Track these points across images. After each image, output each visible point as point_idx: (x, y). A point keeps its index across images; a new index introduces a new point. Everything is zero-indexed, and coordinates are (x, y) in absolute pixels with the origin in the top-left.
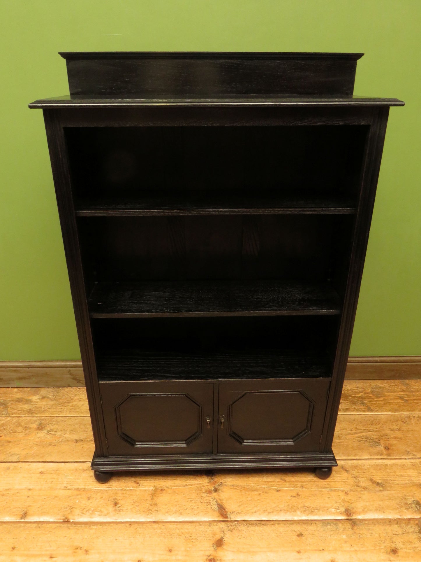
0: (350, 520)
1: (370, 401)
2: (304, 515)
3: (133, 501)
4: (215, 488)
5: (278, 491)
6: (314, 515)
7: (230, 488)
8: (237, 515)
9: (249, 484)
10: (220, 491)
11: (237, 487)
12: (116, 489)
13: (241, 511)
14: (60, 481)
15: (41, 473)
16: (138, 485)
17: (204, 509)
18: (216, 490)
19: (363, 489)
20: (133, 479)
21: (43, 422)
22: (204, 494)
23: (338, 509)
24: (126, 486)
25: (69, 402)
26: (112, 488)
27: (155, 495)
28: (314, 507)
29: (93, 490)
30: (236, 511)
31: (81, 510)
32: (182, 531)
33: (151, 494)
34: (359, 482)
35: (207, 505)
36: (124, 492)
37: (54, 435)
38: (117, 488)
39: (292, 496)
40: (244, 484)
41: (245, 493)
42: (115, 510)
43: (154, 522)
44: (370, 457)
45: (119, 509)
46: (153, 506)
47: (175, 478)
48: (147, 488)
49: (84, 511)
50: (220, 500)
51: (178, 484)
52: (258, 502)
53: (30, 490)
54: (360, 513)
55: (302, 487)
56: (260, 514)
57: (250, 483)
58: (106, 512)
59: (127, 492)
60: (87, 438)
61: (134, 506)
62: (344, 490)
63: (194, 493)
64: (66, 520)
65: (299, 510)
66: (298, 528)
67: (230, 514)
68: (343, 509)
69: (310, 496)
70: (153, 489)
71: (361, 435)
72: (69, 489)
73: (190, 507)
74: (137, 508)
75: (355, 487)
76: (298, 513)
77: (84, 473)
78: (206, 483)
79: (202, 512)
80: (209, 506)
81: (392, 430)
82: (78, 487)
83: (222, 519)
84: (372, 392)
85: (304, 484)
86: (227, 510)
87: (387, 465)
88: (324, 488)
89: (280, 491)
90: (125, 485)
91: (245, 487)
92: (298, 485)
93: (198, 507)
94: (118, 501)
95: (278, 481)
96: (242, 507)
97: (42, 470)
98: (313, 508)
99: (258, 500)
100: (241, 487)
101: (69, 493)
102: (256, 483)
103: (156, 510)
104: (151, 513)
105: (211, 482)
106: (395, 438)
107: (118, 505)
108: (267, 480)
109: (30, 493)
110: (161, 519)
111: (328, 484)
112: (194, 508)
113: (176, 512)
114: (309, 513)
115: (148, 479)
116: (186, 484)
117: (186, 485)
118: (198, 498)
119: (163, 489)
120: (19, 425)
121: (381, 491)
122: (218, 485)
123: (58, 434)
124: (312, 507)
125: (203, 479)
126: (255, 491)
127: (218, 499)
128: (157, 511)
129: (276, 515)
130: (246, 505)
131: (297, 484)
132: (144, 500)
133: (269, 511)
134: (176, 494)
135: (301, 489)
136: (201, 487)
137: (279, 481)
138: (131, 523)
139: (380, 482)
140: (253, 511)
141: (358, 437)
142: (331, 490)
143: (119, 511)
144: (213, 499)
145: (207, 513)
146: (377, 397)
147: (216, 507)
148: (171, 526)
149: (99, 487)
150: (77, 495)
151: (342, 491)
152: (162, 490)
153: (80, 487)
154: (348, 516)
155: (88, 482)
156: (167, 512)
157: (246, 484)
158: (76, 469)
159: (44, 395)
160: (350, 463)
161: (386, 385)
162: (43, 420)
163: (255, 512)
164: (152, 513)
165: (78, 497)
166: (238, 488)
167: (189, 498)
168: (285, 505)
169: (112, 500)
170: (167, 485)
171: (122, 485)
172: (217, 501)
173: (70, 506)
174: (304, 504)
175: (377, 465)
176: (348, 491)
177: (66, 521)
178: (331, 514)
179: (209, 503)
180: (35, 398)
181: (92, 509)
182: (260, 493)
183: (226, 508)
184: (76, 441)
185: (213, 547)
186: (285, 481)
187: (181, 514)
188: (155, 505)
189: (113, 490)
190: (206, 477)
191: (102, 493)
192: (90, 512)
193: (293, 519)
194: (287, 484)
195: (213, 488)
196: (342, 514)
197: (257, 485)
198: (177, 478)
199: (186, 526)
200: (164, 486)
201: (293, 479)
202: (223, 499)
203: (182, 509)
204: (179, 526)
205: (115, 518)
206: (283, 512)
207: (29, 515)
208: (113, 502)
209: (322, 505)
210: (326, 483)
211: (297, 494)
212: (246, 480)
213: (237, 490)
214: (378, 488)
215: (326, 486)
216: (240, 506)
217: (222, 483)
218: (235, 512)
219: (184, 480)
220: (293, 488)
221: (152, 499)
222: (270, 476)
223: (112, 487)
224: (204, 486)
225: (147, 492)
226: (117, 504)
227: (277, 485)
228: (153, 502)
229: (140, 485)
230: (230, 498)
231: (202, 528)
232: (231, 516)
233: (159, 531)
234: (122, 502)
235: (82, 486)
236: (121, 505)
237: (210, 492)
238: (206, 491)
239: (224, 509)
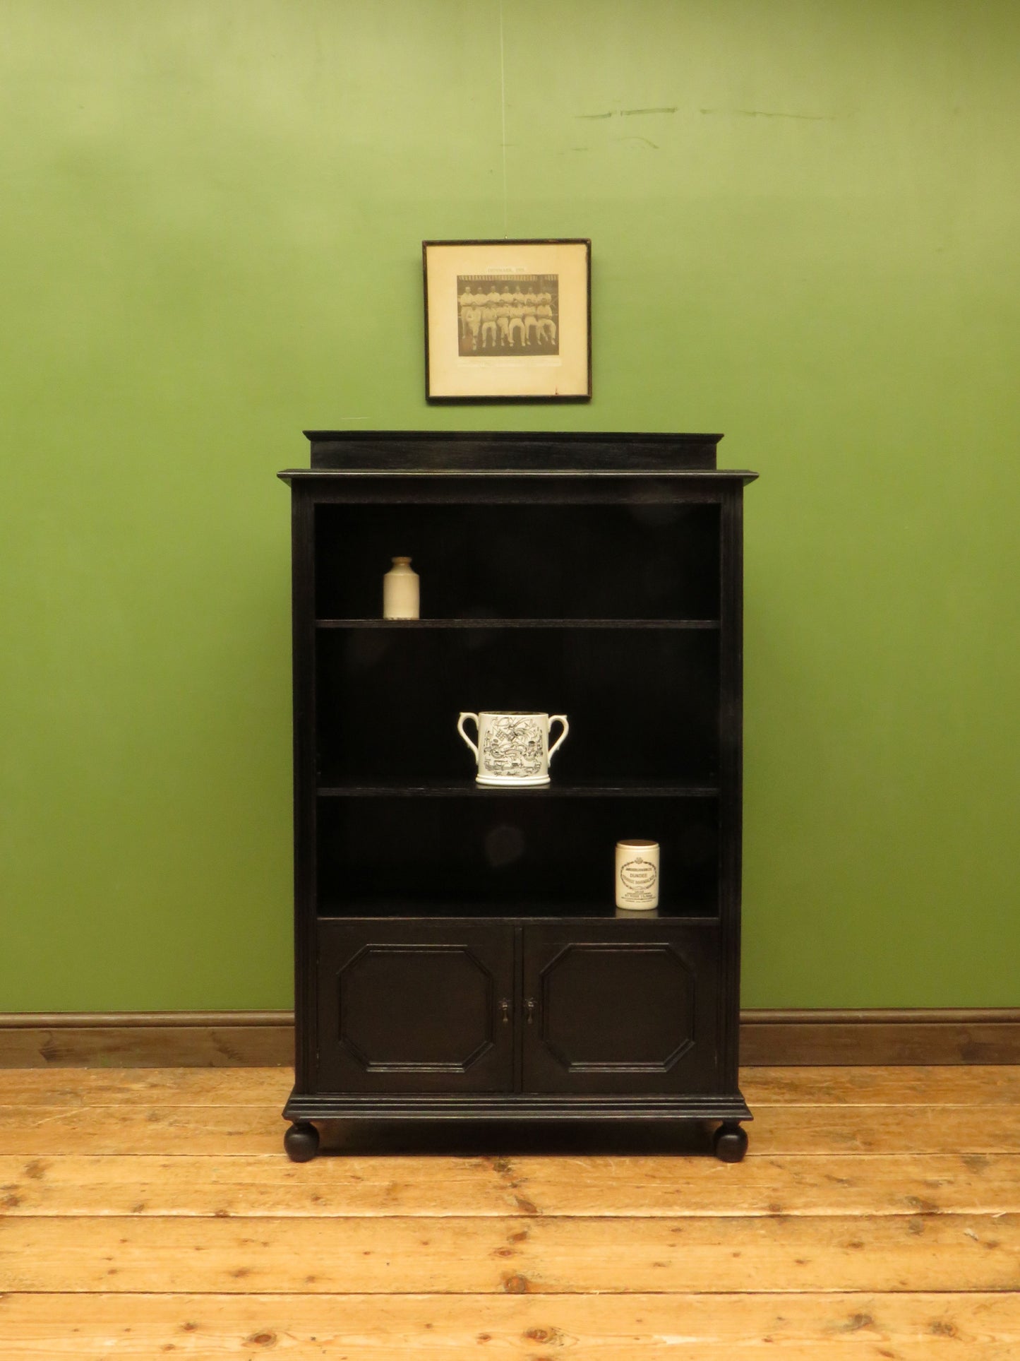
0: (779, 1216)
1: (843, 1092)
2: (687, 1211)
3: (350, 1196)
4: (514, 1184)
5: (638, 1187)
6: (707, 1211)
7: (544, 1184)
8: (554, 1210)
9: (582, 1180)
10: (523, 1187)
11: (556, 1183)
12: (317, 1184)
13: (562, 1207)
14: (204, 1175)
15: (164, 1166)
16: (360, 1180)
17: (491, 1204)
18: (515, 1186)
19: (808, 1186)
21: (156, 1112)
22: (490, 1190)
23: (756, 1206)
24: (334, 1181)
25: (208, 1091)
27: (394, 1190)
28: (708, 1203)
29: (269, 1185)
30: (554, 1206)
31: (249, 1203)
32: (448, 1225)
33: (386, 1190)
34: (803, 1178)
35: (496, 1200)
36: (332, 1187)
37: (183, 1127)
39: (665, 1192)
40: (571, 1180)
42: (315, 1204)
43: (393, 1217)
44: (831, 1153)
45: (323, 1203)
46: (391, 1200)
48: (376, 1184)
49: (256, 1205)
50: (523, 1196)
51: (438, 1179)
53: (145, 1184)
54: (797, 1208)
55: (688, 1183)
56: (600, 1210)
57: (584, 1179)
58: (297, 1206)
59: (338, 1187)
60: (251, 1131)
62: (772, 1187)
63: (471, 1188)
64: (221, 1214)
66: (675, 1224)
67: (542, 1208)
68: (766, 1205)
69: (701, 1193)
70: (388, 1185)
71: (817, 1129)
72: (222, 1184)
73: (464, 1201)
74: (360, 1202)
75: (795, 1183)
76: (677, 1208)
77: (250, 1167)
78: (494, 1178)
79: (486, 1207)
80: (500, 1201)
81: (883, 1125)
82: (239, 1182)
83: (525, 1214)
84: (851, 1082)
85: (692, 1181)
86: (535, 1205)
87: (864, 1160)
88: (731, 1186)
89: (642, 1187)
90: (332, 1180)
93: (478, 1202)
94: (321, 1196)
96: (565, 1202)
97: (167, 1163)
98: (706, 1203)
99: (598, 1196)
101: (224, 1187)
103: (396, 1206)
104: (386, 1207)
106: (888, 1132)
107: (322, 1200)
108: (619, 1176)
109: (146, 1187)
110: (407, 1214)
111: (739, 1181)
113: (435, 1206)
114: (698, 1209)
118: (479, 1193)
119: (409, 1184)
120: (111, 1116)
121: (845, 1188)
122: (520, 1181)
123: (191, 1126)
124: (703, 1203)
125: (490, 1174)
126: (593, 1187)
127: (518, 1195)
128: (399, 1206)
129: (632, 1211)
130: (574, 1201)
131: (679, 1181)
132: (372, 1195)
133: (618, 1206)
135: (685, 1186)
136: (484, 1183)
137: (642, 1177)
138: (347, 1218)
139: (844, 1178)
140: (585, 1207)
141: (812, 1132)
142: (746, 1187)
143: (323, 1206)
144: (508, 1195)
145: (495, 1207)
146: (861, 1087)
147: (515, 1202)
148: (426, 1221)
149: (280, 1182)
150: (240, 1190)
151: (768, 1188)
152: (406, 1185)
153: (244, 1182)
154: (775, 1211)
155: (260, 1177)
156: (419, 1206)
158: (234, 1163)
159: (155, 1083)
160: (788, 1158)
161: (883, 1073)
162: (158, 1110)
163: (590, 1208)
164: (389, 1207)
165: (240, 1192)
166: (558, 1184)
167: (460, 1193)
168: (652, 1201)
169: (310, 1195)
170: (418, 1180)
171: (326, 1180)
172: (516, 1197)
173: (228, 1200)
174: (689, 1200)
175: (844, 1161)
177: (222, 1216)
178: (742, 1209)
179: (500, 1199)
180: (136, 1086)
181: (271, 1203)
182: (603, 1190)
183: (534, 1203)
184: (230, 1134)
185: (508, 1240)
186: (654, 1177)
187: (445, 1208)
188: (395, 1199)
190: (495, 1172)
191: (288, 1188)
192: (268, 1205)
193: (665, 1215)
194: (658, 1180)
195: (510, 1184)
196: (762, 1209)
199: (456, 1221)
200: (410, 1181)
201: (670, 1175)
202: (529, 1195)
203: (448, 1204)
204: (442, 1221)
205: (315, 1212)
206: (647, 1208)
207: (149, 1208)
208: (311, 1197)
209: (725, 1200)
210: (736, 1180)
211: (677, 1191)
212: (576, 1175)
213: (557, 1186)
214: (840, 1185)
215: (736, 1183)
216: (562, 1201)
217: (526, 1178)
218: (552, 1207)
220: (669, 1185)
221: (388, 1194)
224: (490, 1182)
225: (378, 1187)
226: (320, 1199)
227: (638, 1182)
228: (389, 1197)
229: (362, 1180)
230: (543, 1194)
231: (488, 1223)
232: (544, 1211)
233: (403, 1225)
234: (328, 1197)
235: (249, 1181)
236: (328, 1200)
237: (503, 1188)
238: (495, 1187)
239: (529, 1204)
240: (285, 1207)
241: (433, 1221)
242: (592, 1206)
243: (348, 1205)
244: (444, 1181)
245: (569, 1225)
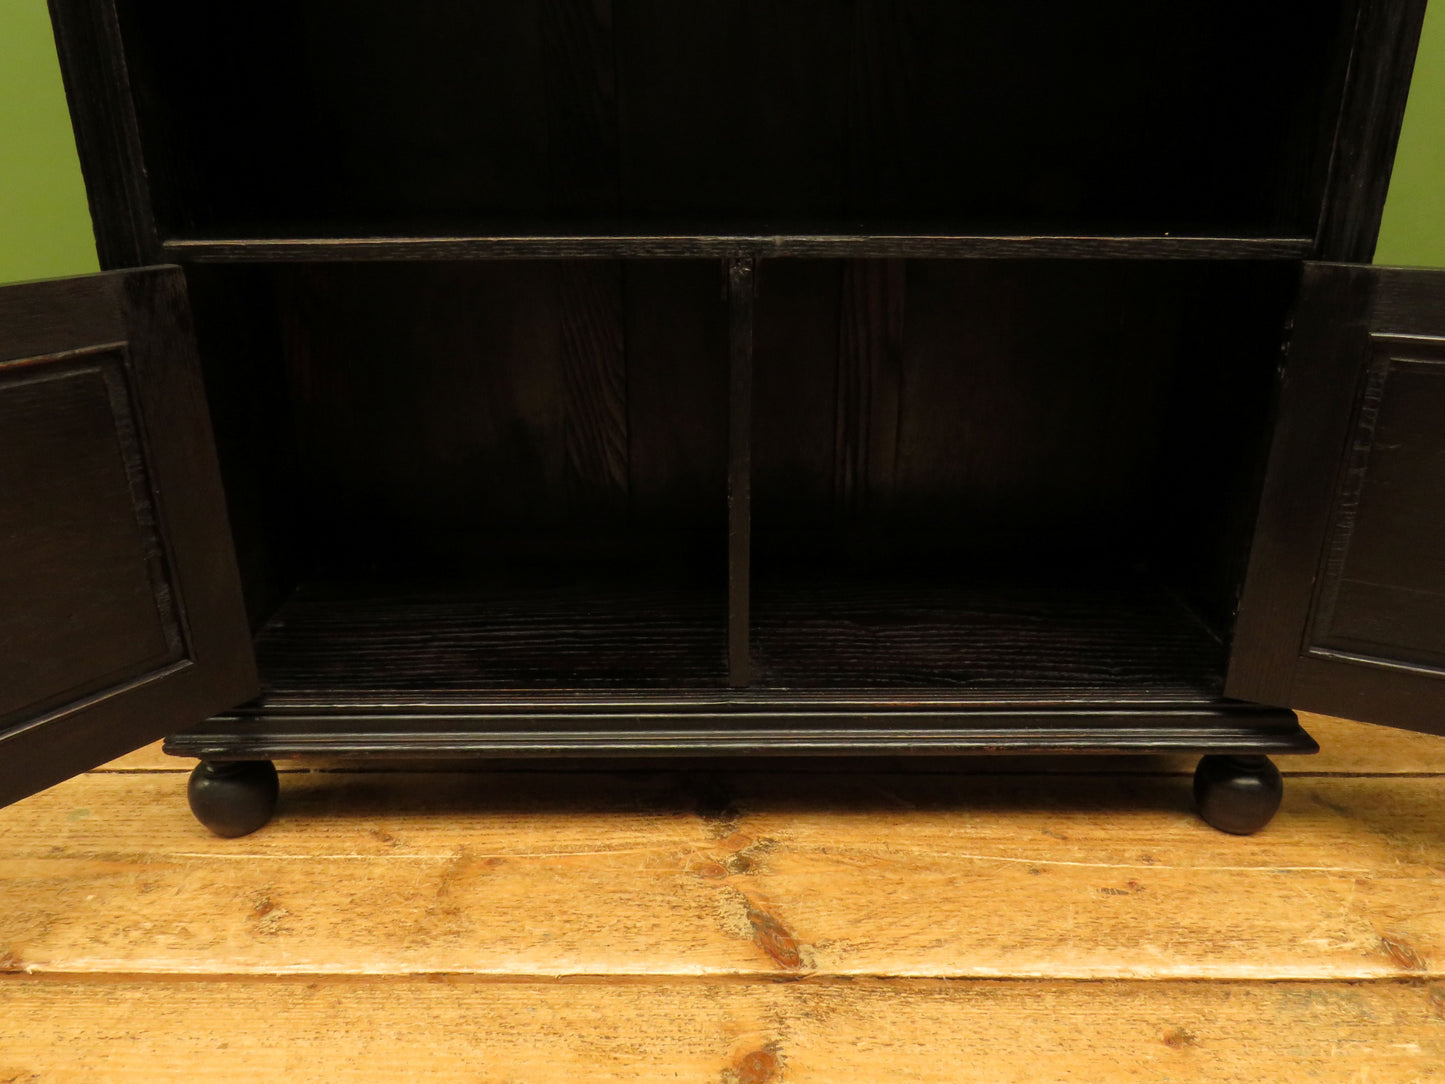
0: (1417, 980)
2: (1178, 957)
3: (350, 899)
4: (741, 858)
5: (1036, 872)
6: (1232, 960)
7: (812, 860)
8: (844, 955)
9: (899, 847)
10: (765, 870)
11: (841, 854)
12: (285, 856)
13: (864, 940)
14: (43, 829)
16: (389, 843)
17: (687, 932)
18: (744, 865)
19: (1434, 871)
20: (370, 825)
22: (685, 878)
23: (1345, 940)
24: (329, 848)
26: (265, 853)
27: (460, 877)
28: (1223, 930)
29: (175, 861)
30: (842, 940)
31: (95, 927)
32: (567, 1013)
33: (442, 876)
35: (699, 917)
36: (319, 868)
38: (289, 853)
39: (1104, 890)
40: (874, 847)
41: (883, 877)
42: (250, 932)
43: (435, 977)
44: (1425, 770)
45: (274, 925)
46: (441, 916)
47: (558, 825)
48: (424, 855)
49: (106, 933)
50: (766, 899)
51: (569, 843)
52: (947, 907)
55: (1148, 859)
56: (961, 954)
57: (904, 845)
58: (206, 936)
59: (331, 867)
61: (353, 916)
62: (1351, 874)
63: (641, 872)
65: (1152, 941)
66: (1164, 1012)
67: (812, 950)
68: (1371, 941)
69: (1191, 893)
70: (451, 860)
72: (69, 857)
73: (619, 921)
74: (364, 923)
75: (1397, 862)
76: (1151, 949)
77: (158, 804)
78: (698, 840)
79: (673, 939)
80: (709, 921)
82: (112, 849)
83: (769, 969)
85: (1155, 850)
86: (795, 935)
88: (1250, 865)
89: (1045, 871)
90: (326, 845)
91: (882, 855)
92: (1127, 855)
93: (654, 921)
94: (279, 899)
95: (1030, 837)
96: (868, 926)
98: (1219, 932)
99: (947, 900)
100: (864, 856)
101: (65, 868)
102: (930, 845)
103: (451, 932)
104: (427, 944)
105: (722, 837)
107: (275, 913)
108: (983, 835)
110: (468, 967)
111: (1264, 851)
112: (638, 925)
113: (546, 938)
114: (1206, 952)
115: (438, 826)
116: (608, 842)
117: (609, 847)
118: (660, 890)
119: (497, 859)
122: (756, 848)
124: (1211, 931)
125: (688, 827)
126: (928, 869)
127: (751, 896)
128: (457, 933)
129: (1040, 957)
130: (890, 920)
131: (1124, 850)
132: (399, 894)
133: (1002, 939)
134: (557, 878)
135: (1144, 866)
136: (674, 854)
137: (1037, 838)
138: (314, 982)
140: (924, 939)
142: (1289, 871)
143: (272, 934)
144: (726, 896)
145: (697, 943)
147: (745, 922)
148: (513, 994)
149: (205, 850)
150: (98, 876)
151: (1343, 876)
152: (491, 862)
153: (122, 850)
154: (1403, 963)
155: (166, 834)
156: (504, 939)
157: (884, 847)
158: (130, 792)
163: (934, 943)
164: (428, 940)
165: (97, 882)
166: (846, 860)
167: (614, 892)
168: (1081, 921)
169: (254, 896)
170: (521, 846)
171: (312, 844)
172: (747, 904)
173: (49, 915)
174: (1172, 919)
176: (1370, 876)
178: (1315, 957)
179: (708, 910)
181: (148, 925)
182: (954, 878)
183: (792, 928)
186: (1065, 838)
187: (570, 947)
188: (453, 912)
189: (269, 859)
190: (700, 821)
191: (214, 871)
192: (135, 934)
193: (1128, 976)
194: (1076, 848)
195: (732, 859)
196: (1368, 955)
197: (938, 852)
198: (569, 825)
199: (591, 995)
200: (504, 848)
201: (1100, 833)
202: (778, 896)
203: (579, 930)
204: (555, 994)
205: (241, 959)
206: (1075, 946)
208: (255, 902)
209: (1260, 923)
210: (1256, 849)
211: (1131, 884)
212: (885, 831)
213: (843, 867)
215: (1259, 858)
216: (860, 921)
217: (771, 840)
218: (838, 944)
219: (598, 831)
220: (1104, 863)
221: (441, 892)
222: (993, 820)
223: (265, 849)
224: (687, 852)
225: (423, 866)
226: (271, 910)
227: (1029, 853)
228: (441, 902)
229: (394, 845)
230: (811, 892)
231: (672, 1005)
232: (819, 959)
233: (450, 1014)
234: (297, 902)
235: (133, 847)
236: (290, 913)
237: (717, 871)
238: (698, 869)
239: (781, 931)
240: (171, 939)
241: (533, 994)
242: (939, 943)
243: (334, 933)
244: (581, 848)
245: (883, 1009)
